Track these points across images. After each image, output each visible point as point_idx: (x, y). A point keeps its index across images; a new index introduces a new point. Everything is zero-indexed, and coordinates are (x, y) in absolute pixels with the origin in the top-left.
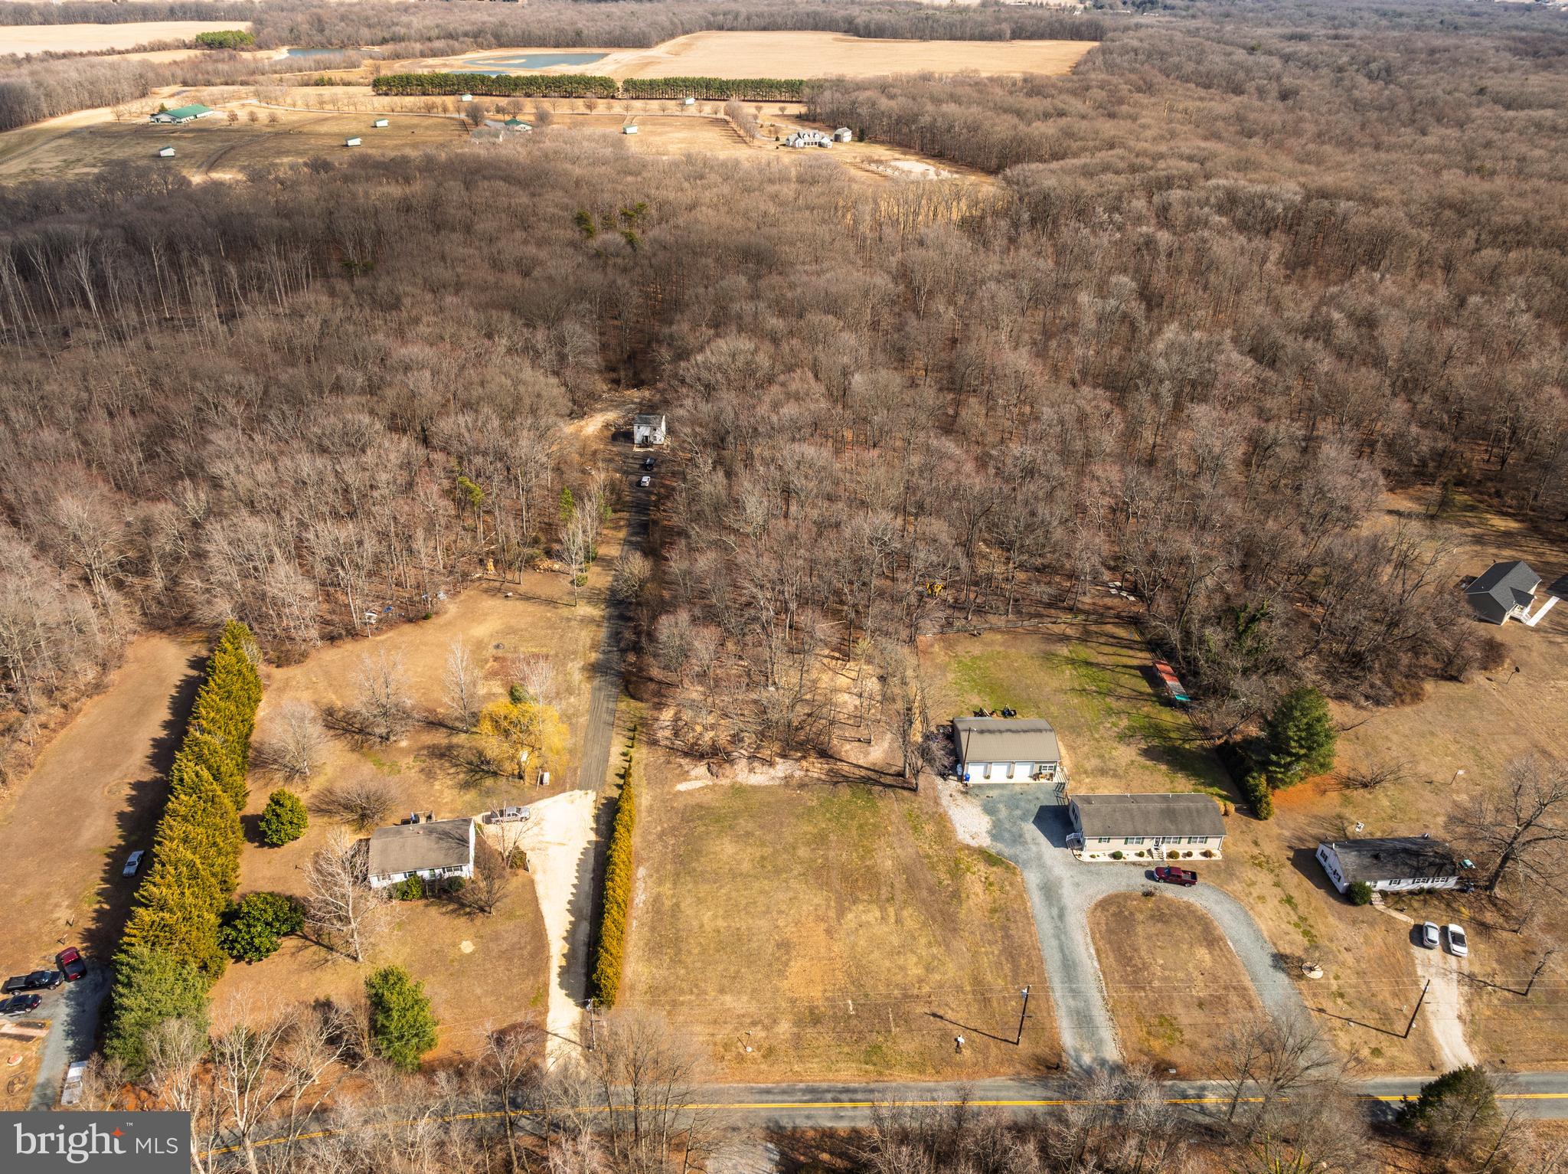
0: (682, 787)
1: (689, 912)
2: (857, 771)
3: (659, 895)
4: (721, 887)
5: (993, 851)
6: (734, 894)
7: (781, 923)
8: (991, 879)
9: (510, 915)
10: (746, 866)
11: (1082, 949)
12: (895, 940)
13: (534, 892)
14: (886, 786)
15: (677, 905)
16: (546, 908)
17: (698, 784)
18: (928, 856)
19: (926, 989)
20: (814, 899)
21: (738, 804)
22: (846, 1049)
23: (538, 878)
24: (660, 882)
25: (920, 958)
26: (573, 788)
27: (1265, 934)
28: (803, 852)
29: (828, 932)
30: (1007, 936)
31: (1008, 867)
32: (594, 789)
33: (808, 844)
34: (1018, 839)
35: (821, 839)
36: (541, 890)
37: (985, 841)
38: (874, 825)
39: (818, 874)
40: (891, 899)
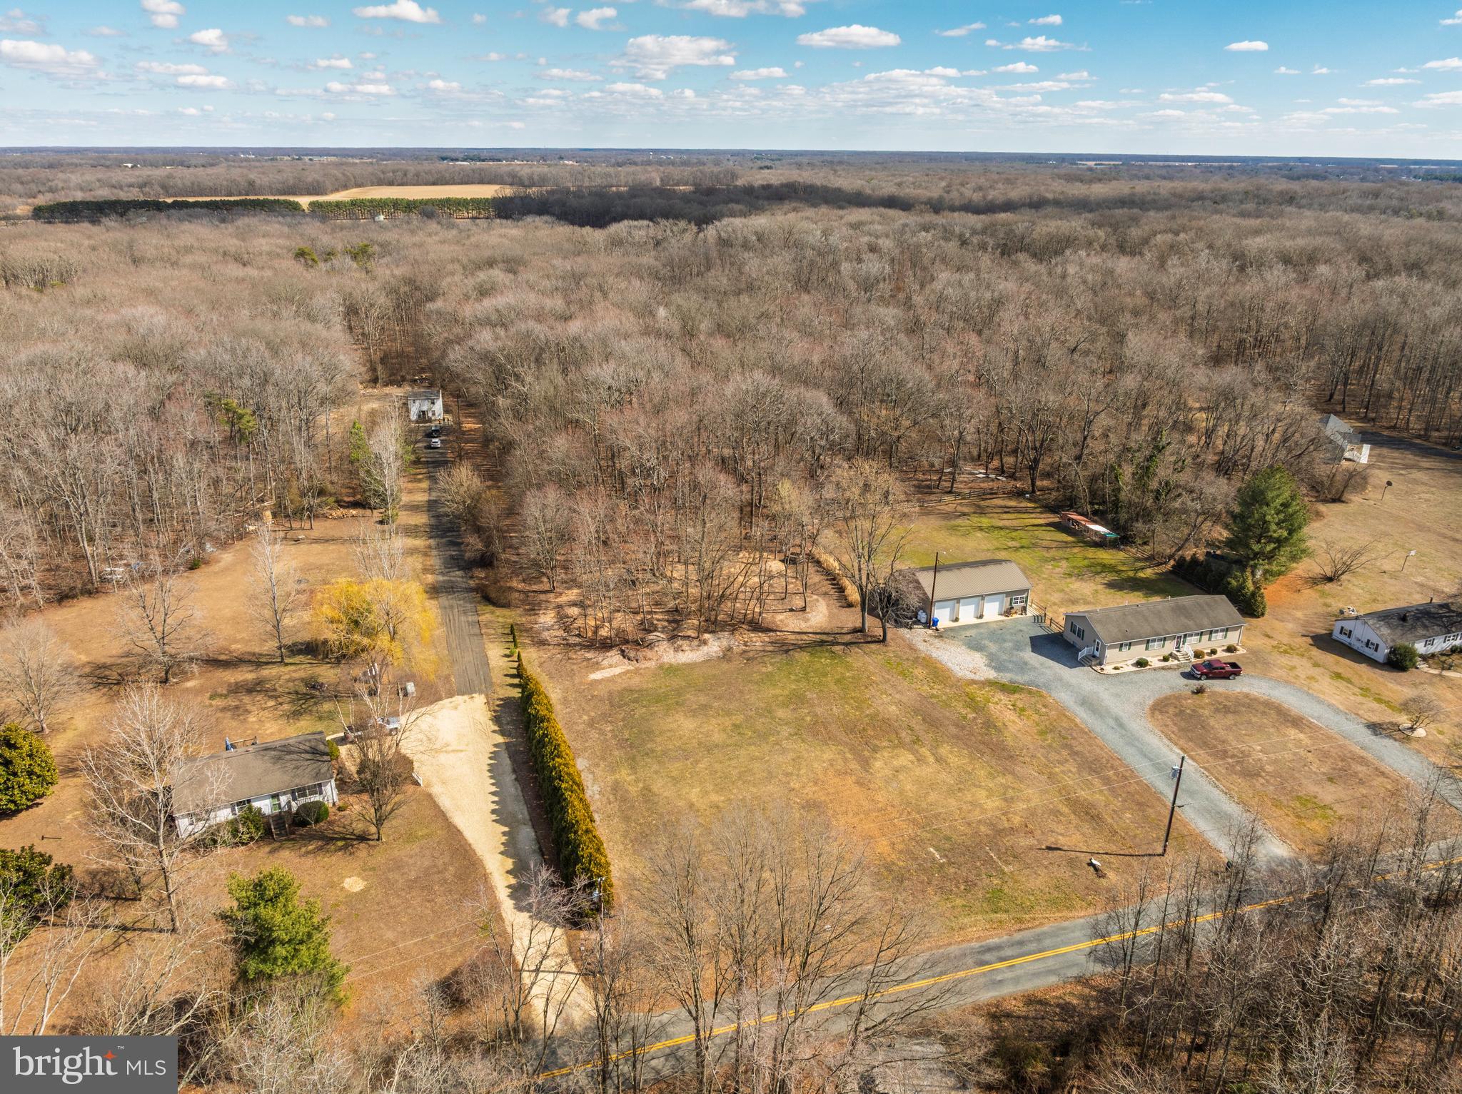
0: (597, 676)
1: (668, 793)
2: (805, 637)
3: (617, 783)
4: (697, 762)
5: (1004, 681)
6: (717, 766)
7: (795, 784)
8: (1020, 704)
9: (410, 838)
10: (718, 737)
11: (1165, 750)
12: (947, 778)
13: (436, 806)
14: (846, 644)
15: (647, 789)
16: (460, 820)
17: (618, 671)
18: (933, 696)
19: (1017, 820)
20: (822, 757)
21: (676, 682)
22: (959, 902)
23: (436, 790)
24: (613, 768)
25: (989, 790)
26: (451, 694)
27: (1341, 707)
28: (781, 713)
29: (859, 783)
30: (1074, 753)
31: (1030, 692)
32: (481, 692)
33: (784, 705)
34: (1023, 667)
35: (796, 700)
36: (445, 802)
37: (991, 674)
38: (853, 678)
39: (818, 730)
40: (917, 740)
